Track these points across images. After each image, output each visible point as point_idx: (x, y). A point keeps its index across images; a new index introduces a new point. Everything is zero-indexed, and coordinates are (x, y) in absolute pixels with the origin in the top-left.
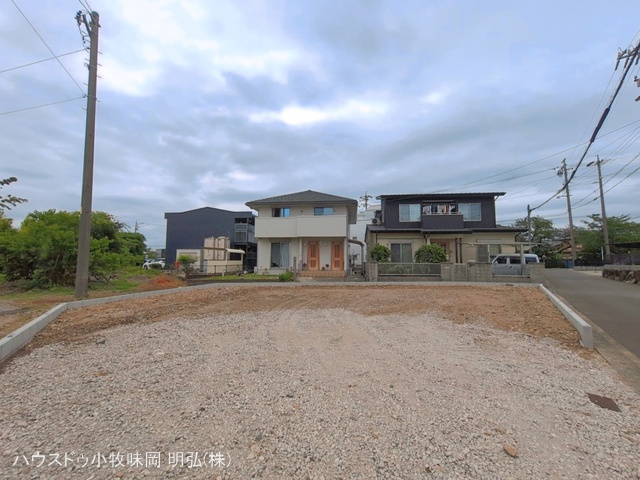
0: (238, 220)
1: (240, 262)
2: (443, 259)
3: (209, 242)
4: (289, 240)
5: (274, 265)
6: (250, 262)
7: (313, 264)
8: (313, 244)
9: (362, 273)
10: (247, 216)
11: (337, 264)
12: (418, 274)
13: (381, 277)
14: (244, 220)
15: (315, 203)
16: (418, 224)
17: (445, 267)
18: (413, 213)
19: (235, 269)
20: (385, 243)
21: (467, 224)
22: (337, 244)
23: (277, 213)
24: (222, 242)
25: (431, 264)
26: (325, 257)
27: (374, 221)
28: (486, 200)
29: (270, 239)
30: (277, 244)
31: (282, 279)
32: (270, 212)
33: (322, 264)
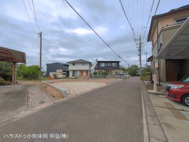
0: (64, 66)
1: (65, 75)
2: (107, 74)
3: (58, 71)
4: (77, 70)
5: (73, 76)
6: (68, 75)
7: (82, 75)
8: (82, 71)
9: (91, 77)
10: (67, 65)
11: (87, 75)
12: (102, 77)
13: (95, 78)
14: (66, 66)
15: (83, 62)
16: (104, 67)
17: (107, 76)
18: (103, 65)
19: (65, 77)
20: (97, 71)
21: (113, 67)
22: (87, 71)
23: (74, 65)
24: (61, 71)
25: (105, 75)
26: (84, 74)
27: (96, 66)
28: (118, 62)
29: (72, 70)
30: (74, 71)
31: (75, 78)
32: (72, 64)
33: (84, 76)
